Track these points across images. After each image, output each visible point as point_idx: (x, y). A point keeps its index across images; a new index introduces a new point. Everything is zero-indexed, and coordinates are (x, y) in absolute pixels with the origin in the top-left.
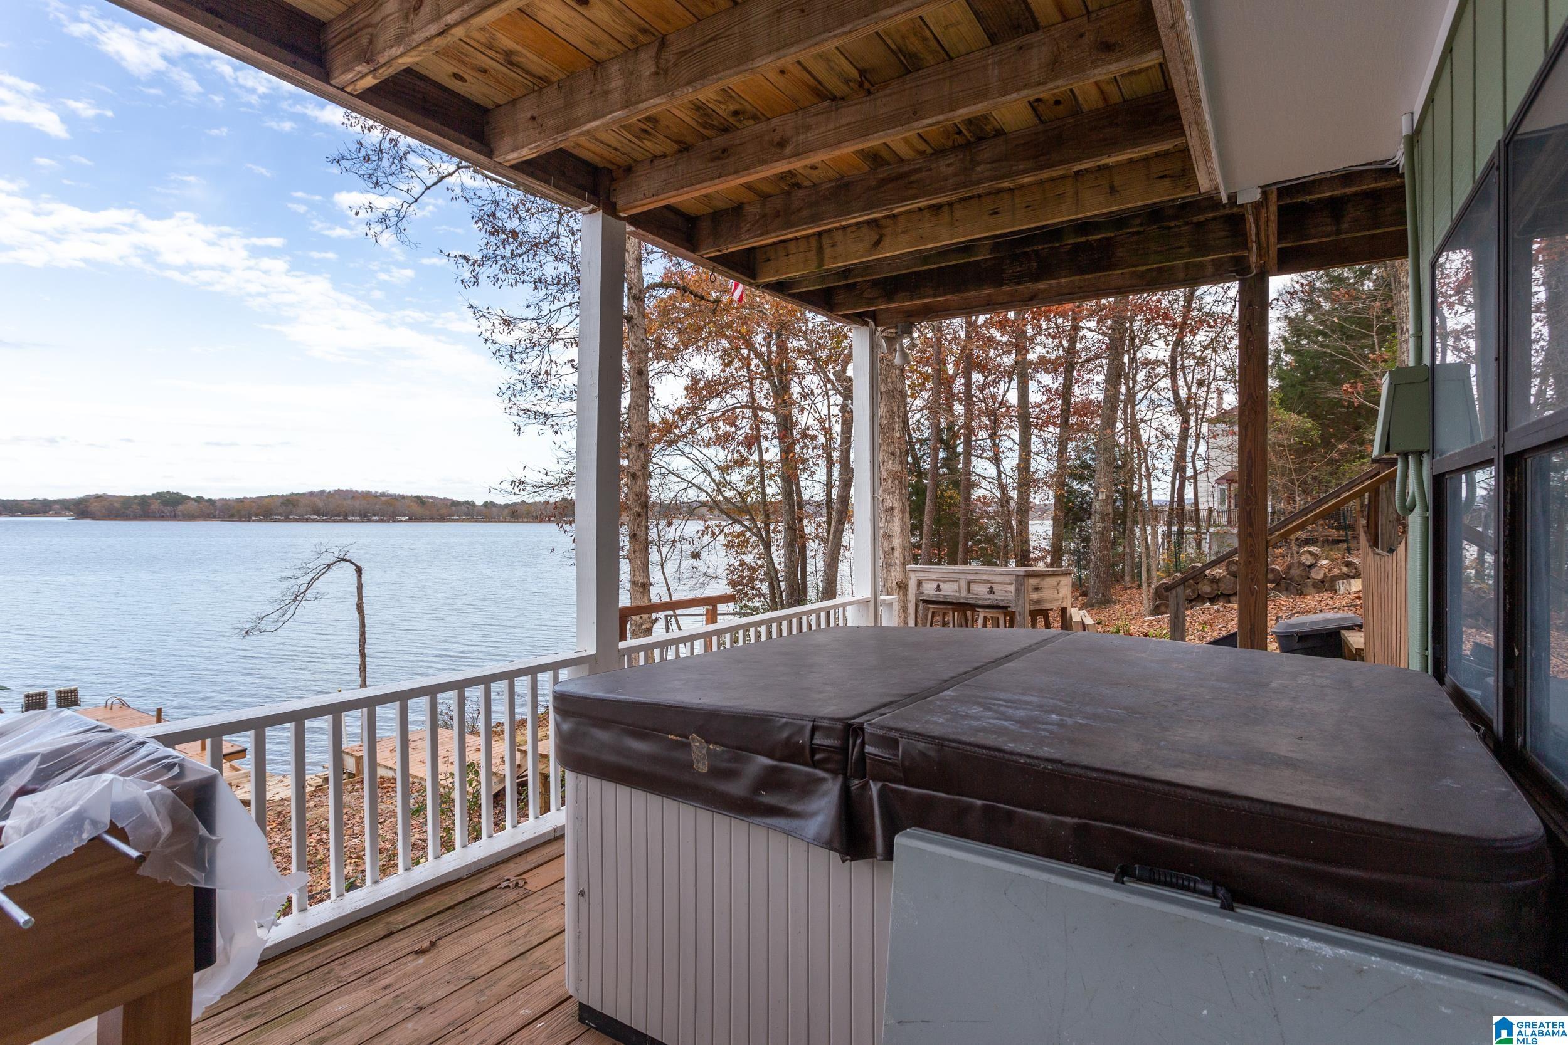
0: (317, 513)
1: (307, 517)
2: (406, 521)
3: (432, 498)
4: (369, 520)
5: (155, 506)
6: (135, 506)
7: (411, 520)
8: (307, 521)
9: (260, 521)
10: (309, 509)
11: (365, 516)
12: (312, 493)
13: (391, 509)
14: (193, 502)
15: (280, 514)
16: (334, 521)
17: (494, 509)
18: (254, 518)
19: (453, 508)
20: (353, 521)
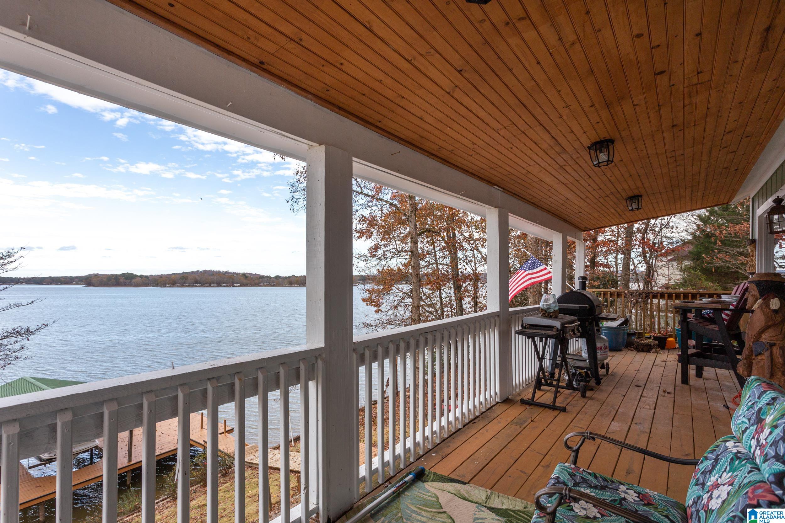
0: (197, 283)
1: (192, 285)
2: (238, 286)
3: (249, 273)
4: (221, 286)
5: (122, 280)
6: (112, 280)
7: (241, 286)
8: (192, 286)
9: (170, 287)
10: (193, 281)
11: (219, 284)
12: (193, 272)
13: (231, 280)
14: (139, 278)
15: (179, 283)
16: (205, 287)
17: (280, 280)
18: (167, 285)
19: (261, 279)
20: (213, 287)
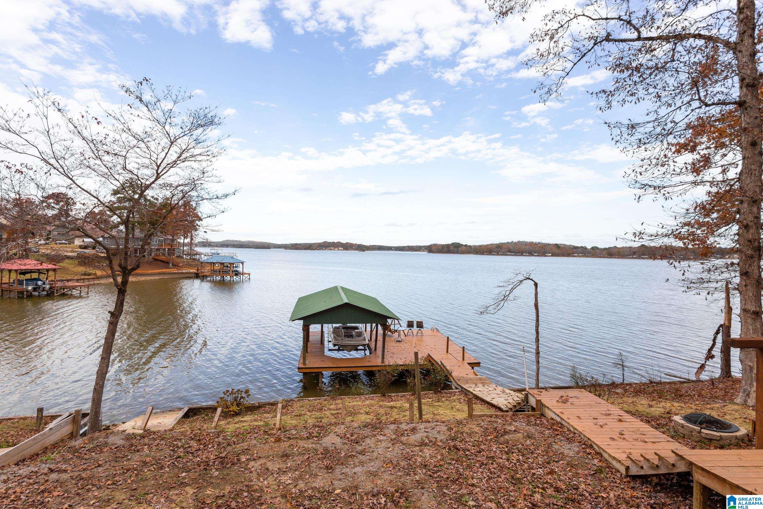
0: (510, 251)
1: (506, 253)
2: (550, 256)
3: (563, 244)
4: (533, 255)
5: (452, 248)
6: (445, 248)
7: (552, 255)
8: (506, 255)
9: (487, 255)
10: (507, 250)
11: (531, 253)
12: (508, 243)
13: (543, 250)
14: (464, 247)
15: (495, 252)
16: (517, 255)
17: (597, 251)
18: (485, 253)
19: (575, 250)
20: (525, 256)
